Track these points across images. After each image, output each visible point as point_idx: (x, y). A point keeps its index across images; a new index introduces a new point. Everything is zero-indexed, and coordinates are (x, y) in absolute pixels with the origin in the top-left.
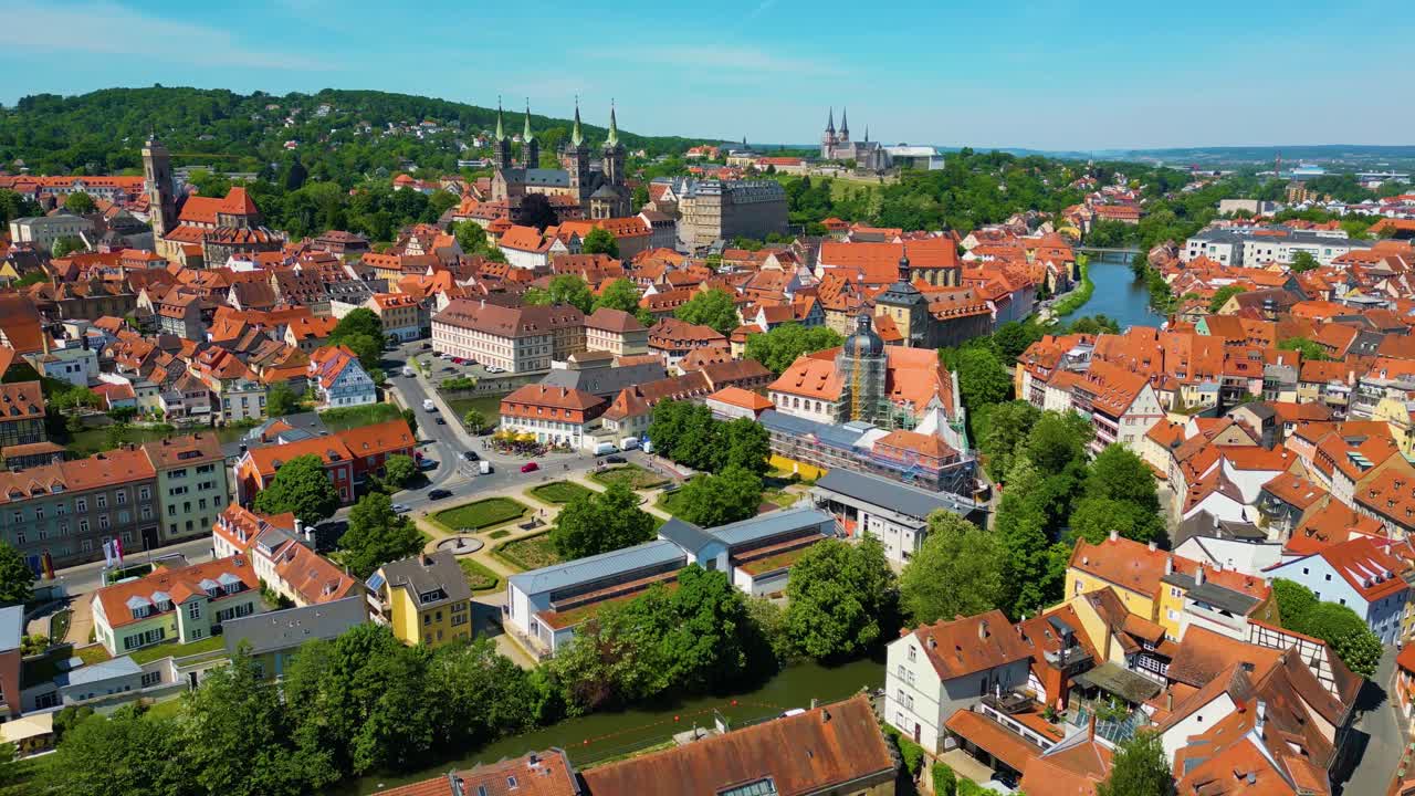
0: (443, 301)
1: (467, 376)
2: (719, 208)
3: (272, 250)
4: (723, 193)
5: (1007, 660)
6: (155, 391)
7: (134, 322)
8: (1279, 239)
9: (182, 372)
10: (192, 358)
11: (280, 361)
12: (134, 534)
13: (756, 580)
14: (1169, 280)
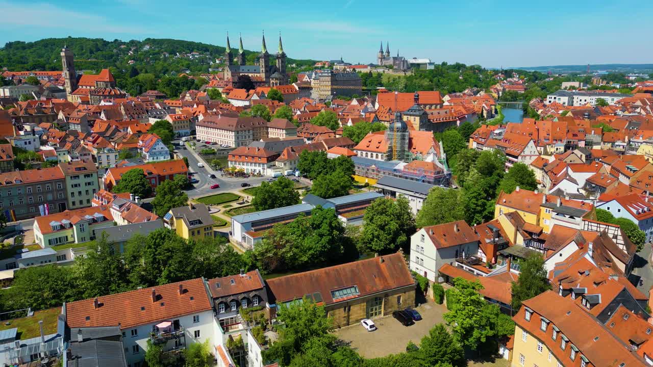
0: (201, 118)
1: (213, 148)
2: (330, 82)
3: (122, 98)
4: (332, 75)
5: (468, 242)
6: (66, 153)
7: (56, 126)
8: (590, 95)
9: (79, 145)
10: (84, 139)
11: (125, 141)
12: (55, 206)
13: (348, 220)
14: (539, 112)
